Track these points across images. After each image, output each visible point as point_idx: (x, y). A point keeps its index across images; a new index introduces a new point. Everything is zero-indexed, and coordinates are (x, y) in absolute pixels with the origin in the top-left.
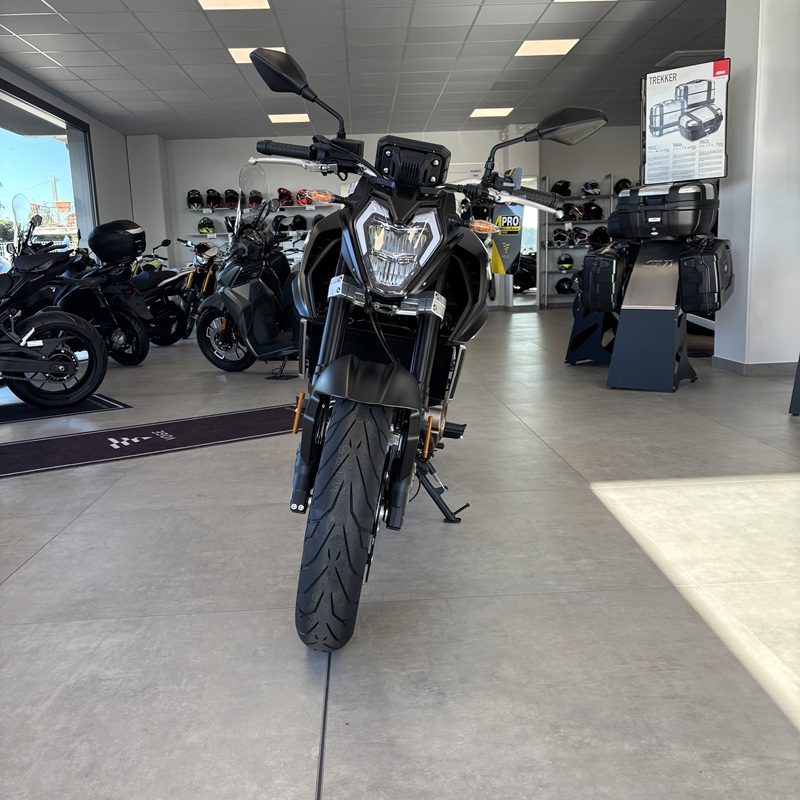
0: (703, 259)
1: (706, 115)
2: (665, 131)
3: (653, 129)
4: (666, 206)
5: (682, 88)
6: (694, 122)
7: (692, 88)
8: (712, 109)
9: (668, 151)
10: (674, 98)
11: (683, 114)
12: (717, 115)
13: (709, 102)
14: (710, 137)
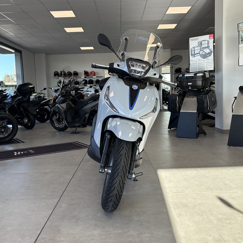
0: (204, 96)
1: (207, 51)
2: (195, 55)
3: (192, 55)
4: (193, 80)
5: (200, 42)
6: (204, 53)
7: (203, 43)
8: (209, 49)
9: (196, 62)
10: (198, 46)
11: (201, 50)
12: (211, 51)
13: (208, 47)
14: (209, 58)
